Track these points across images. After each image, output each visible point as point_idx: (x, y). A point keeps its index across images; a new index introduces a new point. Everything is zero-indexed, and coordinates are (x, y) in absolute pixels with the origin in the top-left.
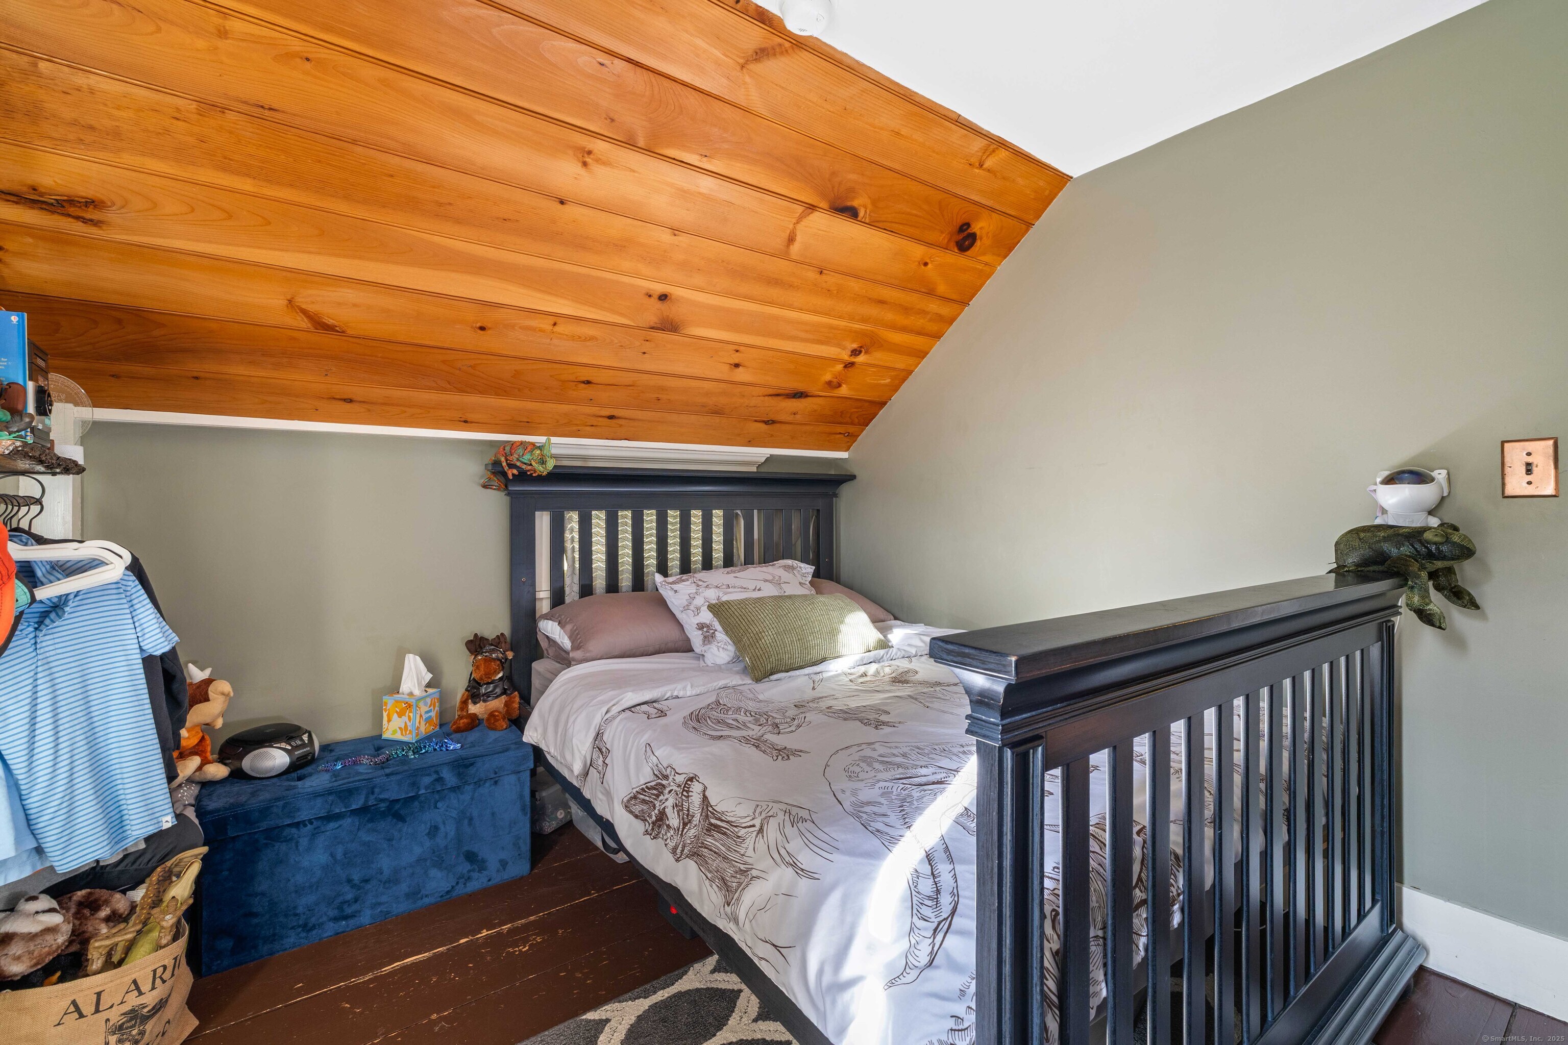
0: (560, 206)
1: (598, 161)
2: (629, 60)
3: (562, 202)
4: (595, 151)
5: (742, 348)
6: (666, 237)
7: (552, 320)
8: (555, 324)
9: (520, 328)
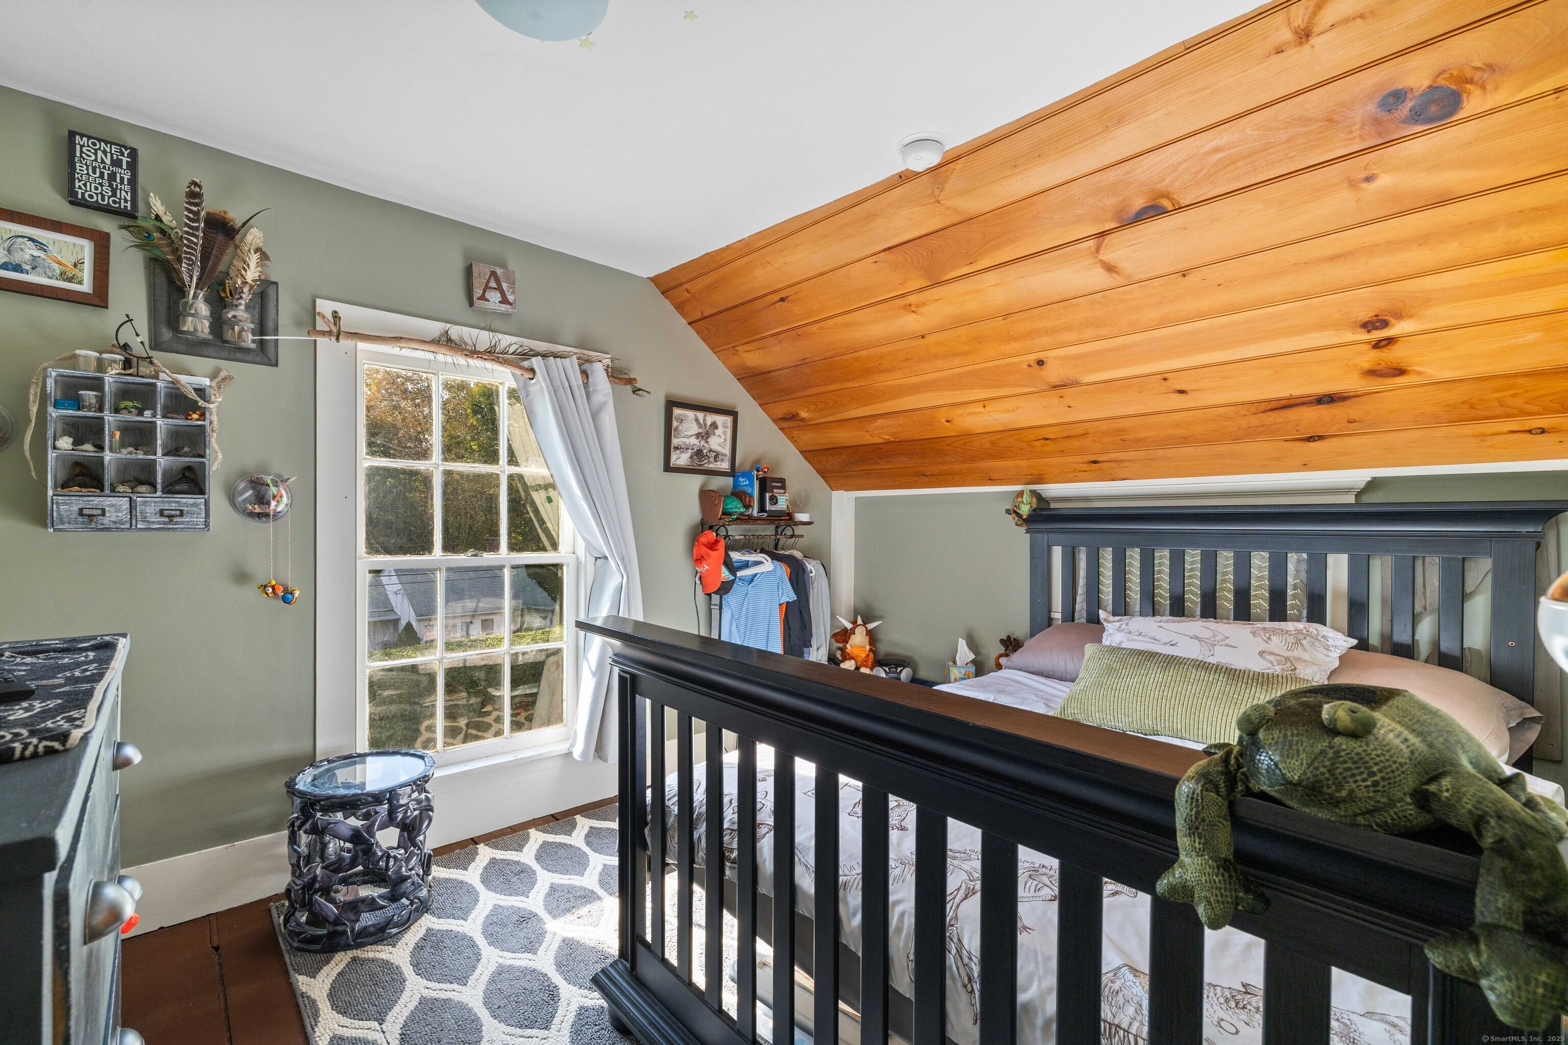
0: (924, 340)
1: (917, 306)
2: (885, 250)
3: (923, 337)
4: (912, 303)
5: (1166, 375)
6: (1000, 322)
7: (981, 404)
8: (984, 406)
9: (967, 414)
